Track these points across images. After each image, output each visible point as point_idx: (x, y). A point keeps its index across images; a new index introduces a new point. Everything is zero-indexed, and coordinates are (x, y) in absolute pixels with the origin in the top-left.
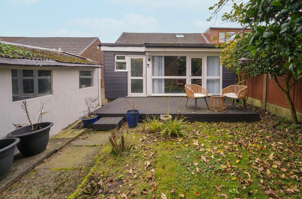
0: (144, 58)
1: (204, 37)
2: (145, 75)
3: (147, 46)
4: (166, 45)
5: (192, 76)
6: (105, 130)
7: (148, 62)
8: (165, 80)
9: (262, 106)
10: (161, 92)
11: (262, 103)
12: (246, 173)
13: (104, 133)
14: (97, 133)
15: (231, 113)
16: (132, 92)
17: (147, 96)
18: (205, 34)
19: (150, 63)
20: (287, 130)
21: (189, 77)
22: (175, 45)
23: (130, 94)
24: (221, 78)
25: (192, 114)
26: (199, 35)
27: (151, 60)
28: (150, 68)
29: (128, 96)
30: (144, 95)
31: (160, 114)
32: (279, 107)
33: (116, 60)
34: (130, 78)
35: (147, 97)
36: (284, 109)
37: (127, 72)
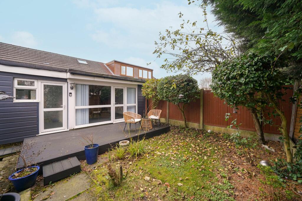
0: (65, 86)
1: (107, 67)
2: (66, 105)
3: (73, 72)
4: (95, 75)
5: (116, 104)
6: (67, 177)
7: (70, 91)
8: (90, 109)
9: (166, 122)
10: (85, 123)
11: (166, 120)
12: (194, 156)
13: (67, 181)
14: (54, 185)
15: (158, 129)
16: (46, 128)
17: (68, 130)
18: (108, 65)
19: (73, 92)
20: (185, 132)
21: (113, 106)
22: (103, 76)
23: (42, 131)
24: (136, 105)
25: (136, 136)
26: (102, 64)
27: (74, 88)
28: (74, 97)
29: (39, 135)
30: (65, 129)
31: (118, 142)
32: (176, 121)
33: (16, 86)
34: (42, 110)
35: (70, 130)
36: (181, 122)
37: (38, 103)
